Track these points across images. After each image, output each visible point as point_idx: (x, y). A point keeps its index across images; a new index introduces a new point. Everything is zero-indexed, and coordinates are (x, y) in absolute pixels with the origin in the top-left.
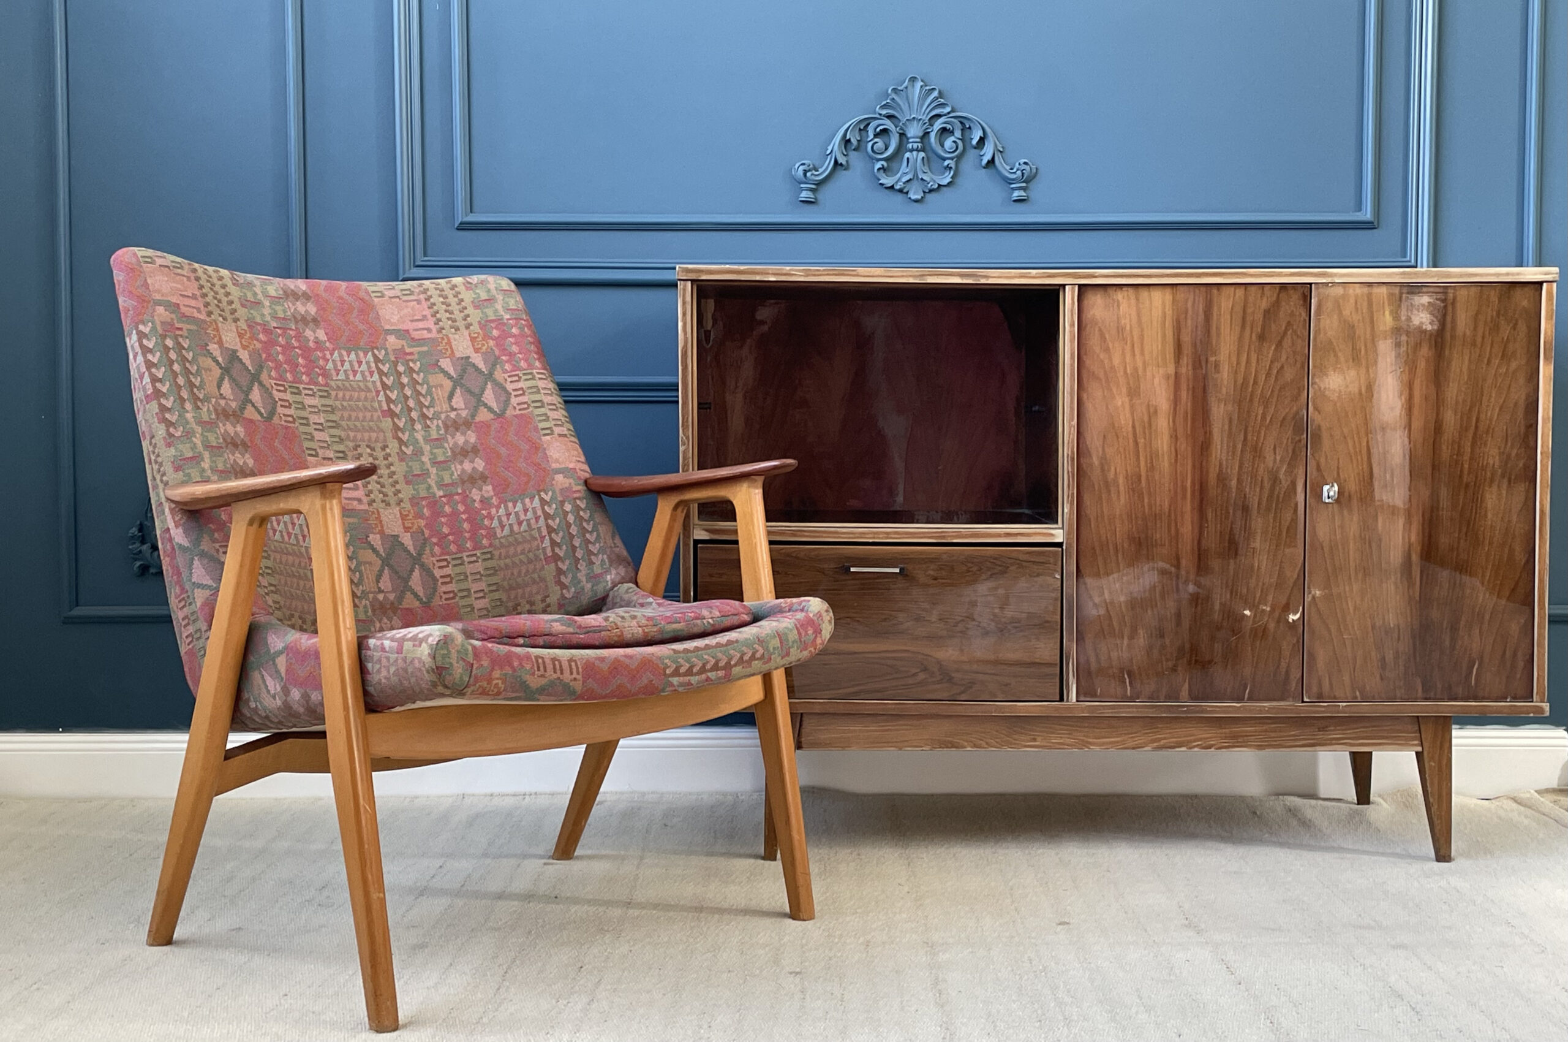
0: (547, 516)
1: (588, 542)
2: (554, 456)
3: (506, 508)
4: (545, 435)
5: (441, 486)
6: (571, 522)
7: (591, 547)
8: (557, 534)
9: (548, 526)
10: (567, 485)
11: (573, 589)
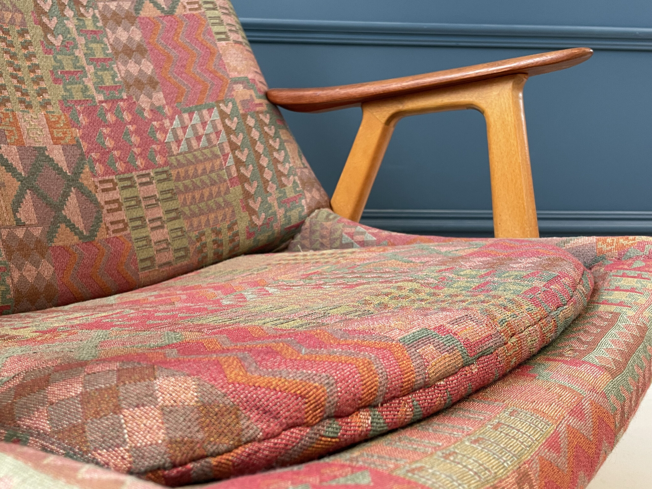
0: (228, 131)
1: (276, 161)
2: (231, 64)
3: (182, 120)
4: (220, 40)
5: (100, 88)
6: (257, 138)
7: (280, 167)
8: (242, 151)
9: (231, 143)
10: (247, 97)
11: (263, 215)
